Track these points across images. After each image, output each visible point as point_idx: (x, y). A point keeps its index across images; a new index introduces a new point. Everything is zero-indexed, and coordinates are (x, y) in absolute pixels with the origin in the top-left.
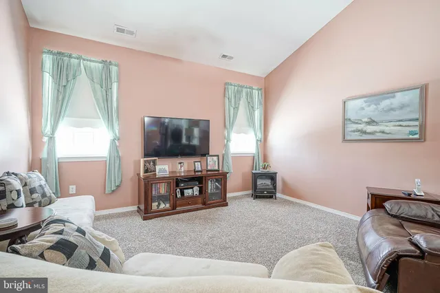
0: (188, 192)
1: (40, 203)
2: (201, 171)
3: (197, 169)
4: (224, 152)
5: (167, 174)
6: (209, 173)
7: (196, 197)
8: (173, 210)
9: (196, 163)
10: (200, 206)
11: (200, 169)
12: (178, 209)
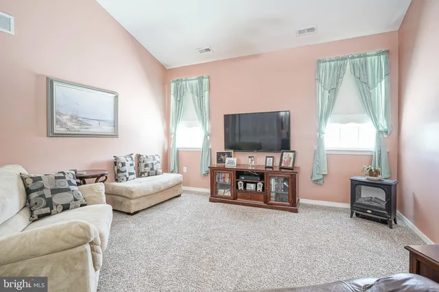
0: (251, 187)
1: (149, 173)
2: (272, 168)
3: (267, 165)
4: (315, 148)
5: (234, 166)
6: (268, 169)
7: (259, 193)
8: (233, 200)
9: (268, 159)
10: (262, 203)
11: (271, 165)
12: (239, 200)
